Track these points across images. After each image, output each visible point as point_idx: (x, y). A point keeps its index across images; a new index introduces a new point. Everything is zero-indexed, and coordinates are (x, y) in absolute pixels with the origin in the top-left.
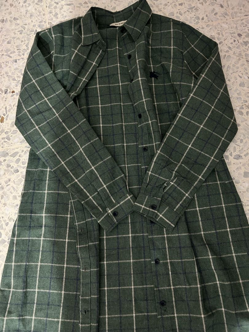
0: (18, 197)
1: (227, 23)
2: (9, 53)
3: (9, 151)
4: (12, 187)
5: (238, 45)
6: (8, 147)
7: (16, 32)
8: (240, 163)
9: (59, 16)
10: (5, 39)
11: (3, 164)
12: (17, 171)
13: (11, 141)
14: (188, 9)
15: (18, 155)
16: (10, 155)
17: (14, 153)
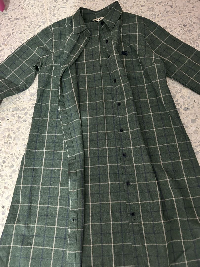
0: (26, 139)
1: (176, 18)
2: (21, 40)
3: (20, 107)
4: (22, 132)
5: (184, 32)
6: (20, 104)
7: (26, 27)
8: (188, 113)
9: (56, 15)
10: (18, 31)
11: (15, 116)
12: (26, 121)
13: (21, 100)
14: (148, 9)
15: (27, 109)
16: (20, 109)
17: (24, 108)
